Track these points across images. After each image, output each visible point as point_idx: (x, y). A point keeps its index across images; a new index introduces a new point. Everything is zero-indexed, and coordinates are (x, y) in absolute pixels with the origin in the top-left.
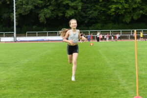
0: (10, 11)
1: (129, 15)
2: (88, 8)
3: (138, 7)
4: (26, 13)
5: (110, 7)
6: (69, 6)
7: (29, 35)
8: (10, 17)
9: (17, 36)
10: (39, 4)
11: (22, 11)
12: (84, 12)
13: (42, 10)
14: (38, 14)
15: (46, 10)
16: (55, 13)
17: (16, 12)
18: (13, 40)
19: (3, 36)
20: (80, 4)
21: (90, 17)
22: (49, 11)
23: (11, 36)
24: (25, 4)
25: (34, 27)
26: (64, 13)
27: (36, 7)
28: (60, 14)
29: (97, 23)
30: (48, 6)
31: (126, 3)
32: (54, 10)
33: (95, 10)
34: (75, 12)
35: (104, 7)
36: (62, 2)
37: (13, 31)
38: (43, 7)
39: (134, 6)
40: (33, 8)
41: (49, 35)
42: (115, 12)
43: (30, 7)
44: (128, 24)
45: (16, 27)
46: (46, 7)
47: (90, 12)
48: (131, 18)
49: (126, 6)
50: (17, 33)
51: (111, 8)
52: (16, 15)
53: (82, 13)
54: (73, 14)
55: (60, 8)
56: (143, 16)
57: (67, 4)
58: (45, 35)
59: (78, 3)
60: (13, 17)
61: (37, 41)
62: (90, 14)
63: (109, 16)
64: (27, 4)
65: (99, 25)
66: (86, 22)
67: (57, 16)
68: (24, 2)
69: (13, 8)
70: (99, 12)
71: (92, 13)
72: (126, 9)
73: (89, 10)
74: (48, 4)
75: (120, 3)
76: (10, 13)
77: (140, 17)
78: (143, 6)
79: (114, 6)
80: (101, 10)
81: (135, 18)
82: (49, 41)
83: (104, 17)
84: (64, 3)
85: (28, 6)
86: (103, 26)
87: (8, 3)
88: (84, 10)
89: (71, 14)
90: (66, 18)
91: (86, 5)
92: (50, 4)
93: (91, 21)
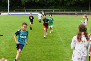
1: (69, 2)
7: (16, 12)
14: (21, 0)
18: (7, 14)
21: (48, 2)
23: (6, 12)
25: (19, 7)
28: (33, 1)
29: (52, 5)
41: (26, 12)
44: (68, 7)
45: (9, 7)
48: (70, 3)
50: (9, 10)
60: (8, 1)
61: (20, 15)
63: (59, 2)
65: (53, 7)
66: (46, 5)
67: (31, 1)
77: (75, 3)
81: (72, 3)
82: (26, 15)
83: (56, 2)
86: (55, 7)
89: (38, 1)
90: (36, 2)
93: (49, 4)
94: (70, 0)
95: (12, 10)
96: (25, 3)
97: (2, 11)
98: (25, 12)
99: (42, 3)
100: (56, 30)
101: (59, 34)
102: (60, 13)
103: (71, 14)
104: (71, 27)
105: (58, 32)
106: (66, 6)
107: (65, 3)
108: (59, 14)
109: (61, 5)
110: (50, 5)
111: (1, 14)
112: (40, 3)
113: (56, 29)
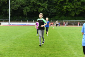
0: (7, 7)
1: (74, 12)
2: (51, 7)
3: (79, 8)
4: (16, 9)
5: (63, 7)
6: (40, 6)
7: (17, 22)
8: (7, 11)
9: (10, 22)
10: (23, 4)
11: (14, 8)
13: (25, 8)
15: (27, 8)
16: (32, 9)
17: (10, 8)
18: (8, 24)
20: (47, 5)
21: (52, 12)
22: (29, 8)
23: (7, 22)
25: (20, 17)
26: (37, 10)
27: (22, 6)
28: (35, 10)
29: (56, 16)
31: (72, 5)
32: (32, 8)
33: (55, 9)
34: (43, 9)
36: (36, 3)
39: (77, 7)
41: (28, 22)
43: (18, 6)
44: (73, 17)
45: (10, 17)
46: (27, 6)
47: (52, 10)
48: (75, 14)
49: (72, 7)
50: (10, 20)
52: (10, 10)
53: (48, 10)
54: (42, 10)
56: (82, 12)
58: (26, 22)
59: (45, 4)
61: (22, 25)
62: (52, 11)
63: (63, 12)
64: (17, 4)
65: (57, 17)
67: (34, 11)
68: (15, 3)
69: (9, 6)
70: (57, 10)
71: (53, 10)
72: (72, 8)
73: (51, 8)
74: (29, 4)
75: (69, 5)
76: (7, 9)
77: (80, 13)
78: (82, 7)
79: (66, 7)
80: (58, 9)
81: (77, 13)
82: (28, 25)
83: (59, 13)
84: (38, 4)
85: (17, 5)
86: (59, 18)
87: (6, 3)
88: (49, 8)
89: (41, 10)
91: (50, 5)
93: (52, 15)
94: (75, 10)
96: (27, 13)
97: (2, 21)
99: (45, 13)
103: (76, 25)
106: (70, 16)
107: (69, 13)
109: (65, 15)
110: (54, 16)
111: (1, 24)
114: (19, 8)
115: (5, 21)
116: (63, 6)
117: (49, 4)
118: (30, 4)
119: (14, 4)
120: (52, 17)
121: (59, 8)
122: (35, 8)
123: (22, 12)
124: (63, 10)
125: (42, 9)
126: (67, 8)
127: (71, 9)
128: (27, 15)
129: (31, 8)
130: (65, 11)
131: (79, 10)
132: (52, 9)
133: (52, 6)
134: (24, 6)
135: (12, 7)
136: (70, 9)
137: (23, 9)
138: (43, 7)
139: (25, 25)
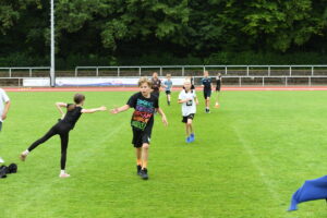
0: (44, 23)
1: (285, 36)
2: (202, 18)
3: (305, 19)
4: (77, 29)
5: (248, 17)
6: (164, 15)
7: (82, 74)
8: (42, 37)
9: (57, 75)
10: (102, 10)
11: (68, 25)
12: (194, 27)
13: (108, 23)
14: (101, 31)
15: (116, 23)
16: (134, 28)
17: (55, 25)
18: (49, 85)
19: (28, 76)
20: (187, 11)
21: (206, 38)
22: (122, 25)
23: (44, 76)
24: (73, 11)
25: (92, 56)
26: (153, 29)
27: (97, 16)
28: (145, 32)
29: (220, 49)
30: (121, 14)
31: (281, 11)
32: (133, 22)
33: (217, 24)
34: (175, 27)
35: (235, 17)
36: (148, 6)
37: (50, 65)
38: (110, 17)
39: (296, 18)
40: (91, 19)
41: (122, 75)
42: (257, 28)
43: (84, 16)
44: (283, 54)
45: (56, 55)
46: (117, 16)
47: (207, 28)
48: (289, 41)
49: (281, 16)
50: (56, 69)
51: (250, 21)
52: (55, 33)
53: (191, 29)
54: (171, 31)
55: (146, 19)
56: (314, 37)
57: (160, 11)
59: (181, 9)
60: (50, 36)
61: (98, 86)
62: (207, 32)
63: (245, 36)
64: (78, 9)
65: (224, 54)
66: (198, 47)
67: (140, 35)
68: (72, 5)
69: (50, 17)
70: (224, 28)
71: (211, 29)
72: (280, 23)
73: (203, 23)
74: (121, 10)
75: (268, 10)
76: (44, 27)
77: (307, 39)
78: (316, 17)
79: (256, 17)
80: (229, 24)
81: (299, 41)
83: (234, 39)
84: (154, 9)
85: (80, 15)
86: (233, 57)
87: (40, 7)
88: (194, 22)
89: (167, 31)
90: (157, 38)
91: (198, 13)
92: (125, 11)
93: (208, 46)
94: (289, 29)
95: (64, 68)
96: (117, 41)
97: (25, 73)
98: (115, 75)
99: (181, 42)
100: (241, 143)
101: (255, 160)
102: (253, 77)
103: (293, 82)
104: (300, 131)
105: (250, 152)
106: (273, 49)
107: (268, 41)
108: (247, 82)
109: (255, 48)
110: (212, 50)
111: (25, 84)
112: (174, 41)
113: (241, 140)
114: (86, 24)
115: (37, 74)
116: (246, 14)
117: (195, 8)
118: (125, 10)
119: (68, 12)
120: (207, 56)
121: (233, 23)
122: (144, 23)
123: (98, 38)
124: (245, 29)
125: (172, 28)
126: (263, 22)
127: (276, 26)
128: (115, 47)
129: (129, 24)
130: (254, 32)
131: (304, 29)
132: (204, 25)
133: (205, 14)
134: (105, 15)
135: (61, 22)
136: (273, 23)
137: (103, 27)
138: (175, 19)
139: (109, 86)
